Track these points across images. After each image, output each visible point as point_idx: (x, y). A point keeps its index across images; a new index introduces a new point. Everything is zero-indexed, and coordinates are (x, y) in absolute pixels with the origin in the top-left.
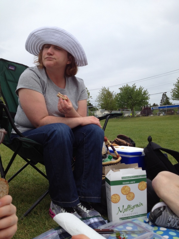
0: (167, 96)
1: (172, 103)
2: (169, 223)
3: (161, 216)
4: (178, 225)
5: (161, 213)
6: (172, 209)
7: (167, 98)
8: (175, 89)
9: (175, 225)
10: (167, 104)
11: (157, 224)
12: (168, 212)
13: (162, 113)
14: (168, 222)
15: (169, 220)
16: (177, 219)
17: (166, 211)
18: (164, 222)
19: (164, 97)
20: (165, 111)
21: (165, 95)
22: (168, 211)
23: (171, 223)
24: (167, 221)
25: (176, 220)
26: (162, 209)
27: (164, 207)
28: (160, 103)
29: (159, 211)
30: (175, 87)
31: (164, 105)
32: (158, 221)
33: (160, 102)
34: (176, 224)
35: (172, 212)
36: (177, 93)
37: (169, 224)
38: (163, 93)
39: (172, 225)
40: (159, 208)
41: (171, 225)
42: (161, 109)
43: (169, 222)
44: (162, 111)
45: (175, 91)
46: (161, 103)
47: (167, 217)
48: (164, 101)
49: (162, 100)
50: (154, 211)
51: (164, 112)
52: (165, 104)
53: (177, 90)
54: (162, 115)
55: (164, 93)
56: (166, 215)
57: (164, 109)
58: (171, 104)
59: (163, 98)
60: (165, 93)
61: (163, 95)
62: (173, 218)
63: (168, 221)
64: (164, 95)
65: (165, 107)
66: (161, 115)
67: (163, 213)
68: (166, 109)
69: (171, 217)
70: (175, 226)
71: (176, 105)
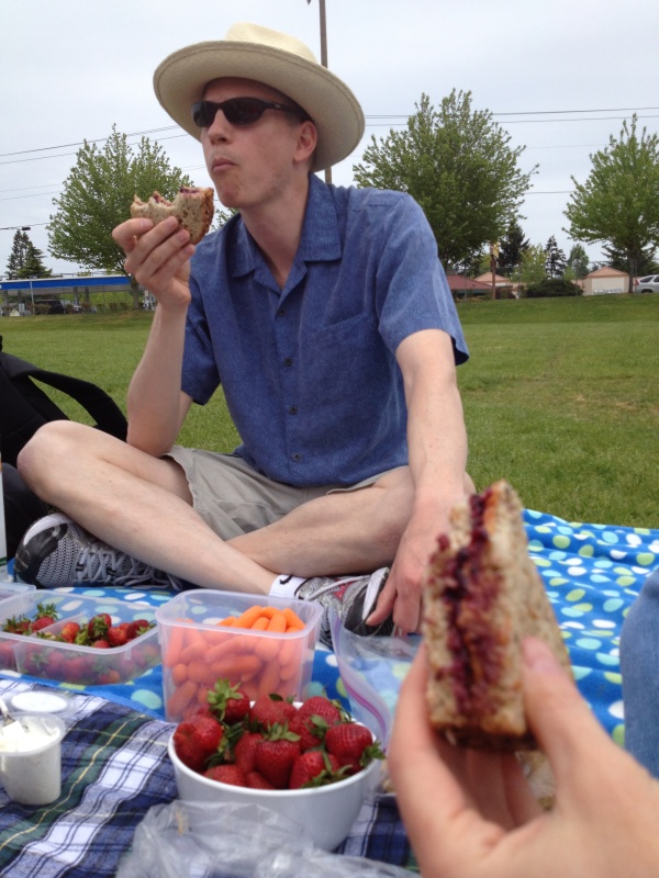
0: (31, 243)
1: (50, 271)
2: (81, 570)
3: (54, 554)
4: (108, 573)
5: (53, 545)
6: (87, 527)
7: (34, 252)
8: (59, 216)
9: (98, 573)
10: (34, 274)
11: (43, 582)
12: (76, 541)
13: (17, 308)
14: (77, 570)
15: (81, 563)
16: (105, 555)
17: (71, 537)
18: (66, 572)
19: (22, 247)
20: (26, 300)
21: (25, 238)
22: (75, 535)
23: (86, 570)
24: (75, 567)
25: (101, 557)
26: (55, 534)
27: (63, 528)
28: (8, 270)
29: (48, 540)
30: (60, 212)
31: (23, 278)
32: (45, 571)
33: (8, 263)
34: (101, 569)
35: (90, 537)
36: (68, 234)
37: (80, 575)
38: (15, 232)
39: (90, 576)
40: (47, 532)
41: (86, 577)
42: (13, 292)
43: (81, 567)
44: (14, 299)
45: (62, 224)
46: (10, 267)
47: (74, 552)
48: (21, 262)
49: (13, 259)
50: (31, 542)
51: (23, 302)
52: (26, 275)
53: (67, 221)
54: (15, 314)
55: (18, 232)
56: (69, 550)
57: (25, 291)
58: (48, 274)
59: (16, 250)
60: (24, 229)
61: (18, 237)
62: (92, 554)
63: (78, 564)
64: (21, 239)
65: (26, 285)
66: (12, 315)
67: (61, 543)
68: (31, 292)
69: (85, 553)
70: (100, 578)
71: (66, 277)
